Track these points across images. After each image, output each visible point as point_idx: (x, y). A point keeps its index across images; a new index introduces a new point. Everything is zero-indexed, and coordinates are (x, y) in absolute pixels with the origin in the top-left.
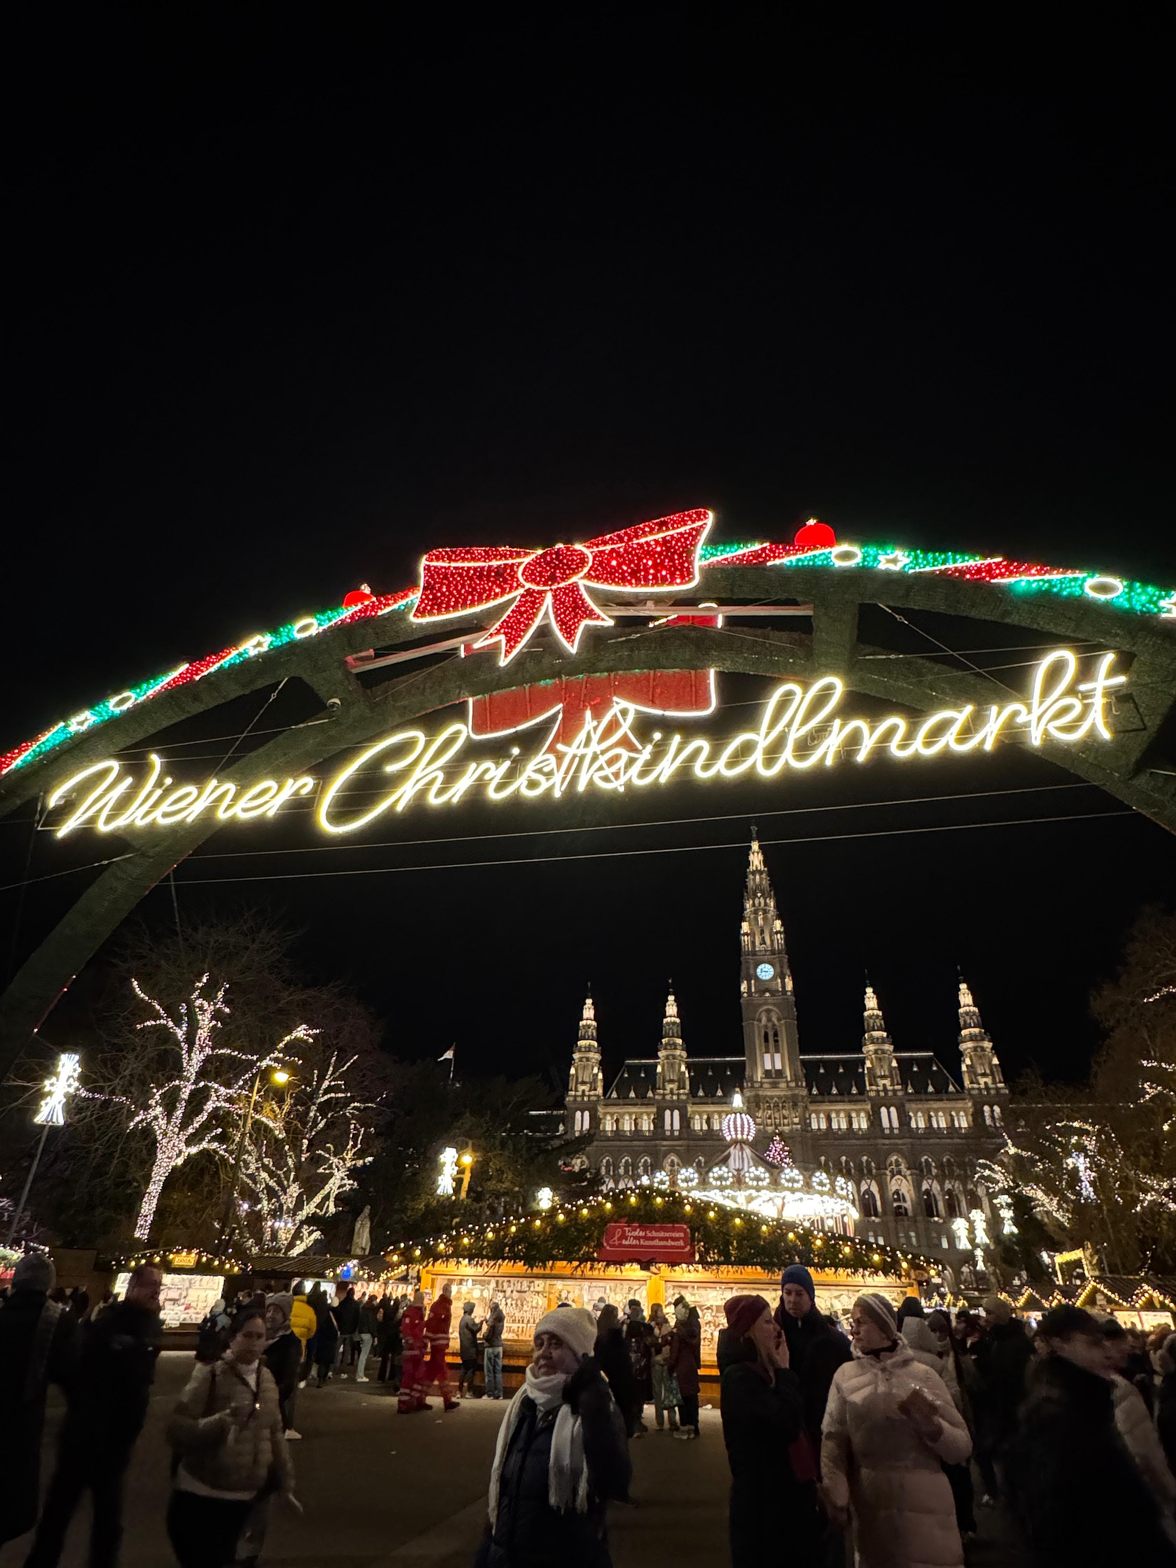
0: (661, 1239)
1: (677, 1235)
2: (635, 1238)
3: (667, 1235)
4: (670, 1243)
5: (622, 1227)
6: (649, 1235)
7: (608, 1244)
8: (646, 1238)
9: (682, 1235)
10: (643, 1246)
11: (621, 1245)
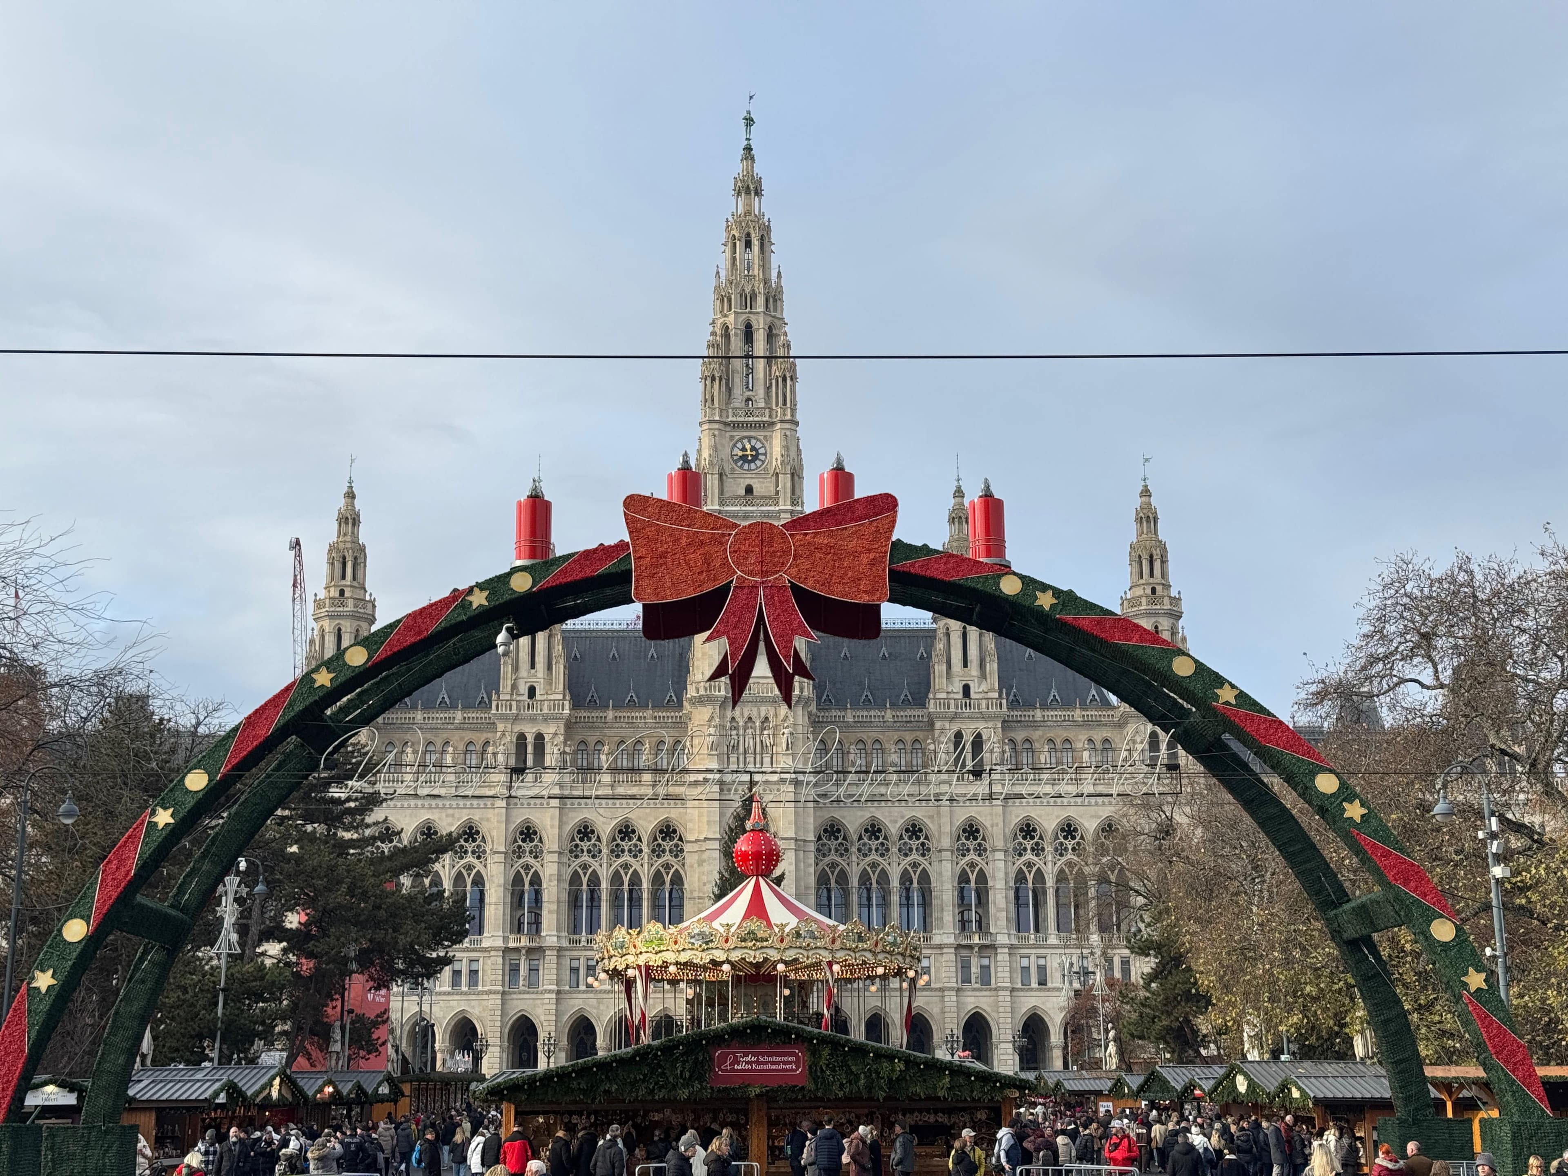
0: (773, 1063)
1: (790, 1059)
2: (748, 1063)
3: (779, 1059)
4: (782, 1066)
5: (734, 1054)
6: (761, 1059)
7: (720, 1070)
8: (758, 1063)
9: (794, 1059)
10: (756, 1071)
11: (733, 1070)
